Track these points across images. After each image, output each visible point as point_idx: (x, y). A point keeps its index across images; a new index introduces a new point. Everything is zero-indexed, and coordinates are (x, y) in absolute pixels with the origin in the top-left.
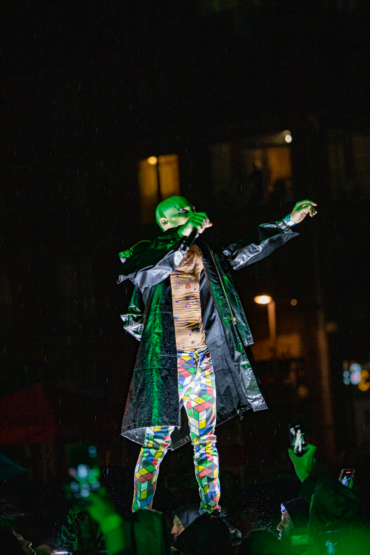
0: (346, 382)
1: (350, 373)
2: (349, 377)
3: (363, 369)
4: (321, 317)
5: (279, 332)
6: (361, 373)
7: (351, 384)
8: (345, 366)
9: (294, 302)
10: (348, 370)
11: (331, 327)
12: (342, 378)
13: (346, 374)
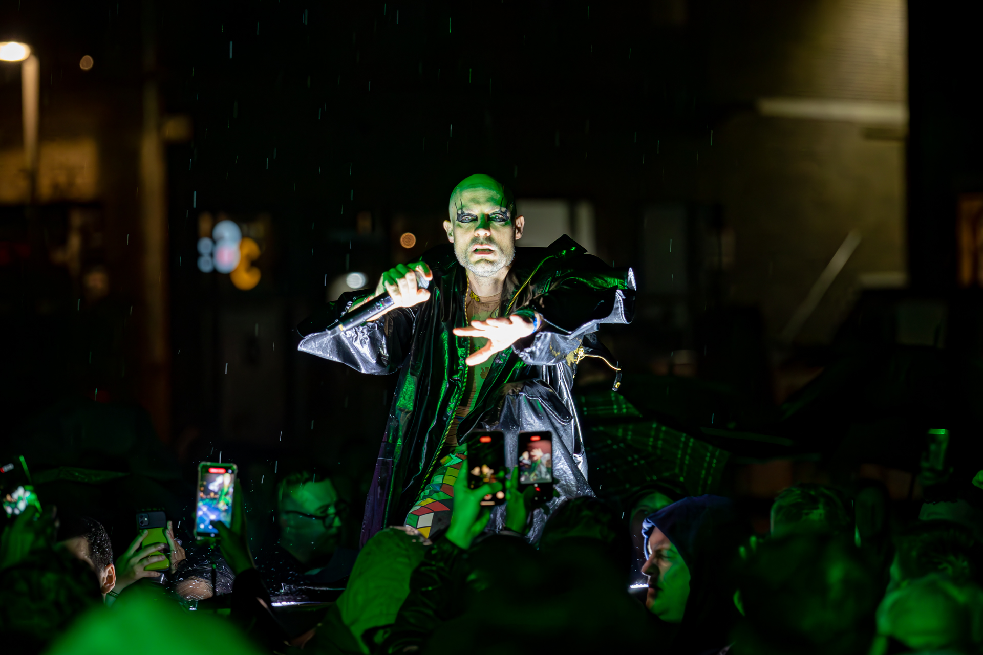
0: (205, 266)
1: (214, 242)
2: (212, 255)
3: (244, 236)
4: (151, 104)
5: (45, 133)
6: (241, 247)
7: (215, 272)
8: (204, 224)
9: (87, 63)
10: (211, 236)
11: (175, 129)
12: (197, 255)
13: (204, 245)
